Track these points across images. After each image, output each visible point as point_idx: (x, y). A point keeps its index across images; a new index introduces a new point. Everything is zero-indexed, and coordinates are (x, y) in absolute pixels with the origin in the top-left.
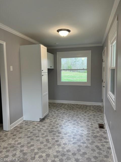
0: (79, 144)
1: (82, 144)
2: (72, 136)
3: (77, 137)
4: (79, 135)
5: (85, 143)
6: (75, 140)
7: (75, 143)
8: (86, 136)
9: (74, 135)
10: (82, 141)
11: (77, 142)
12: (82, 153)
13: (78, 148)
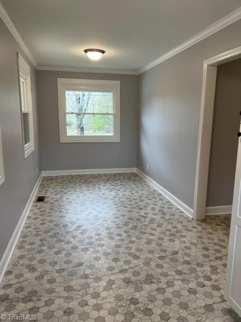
0: (70, 266)
1: (64, 267)
2: (92, 280)
3: (78, 281)
4: (74, 290)
5: (57, 271)
6: (82, 273)
7: (79, 266)
8: (56, 290)
9: (88, 285)
10: (65, 273)
11: (75, 269)
12: (62, 252)
13: (70, 258)
